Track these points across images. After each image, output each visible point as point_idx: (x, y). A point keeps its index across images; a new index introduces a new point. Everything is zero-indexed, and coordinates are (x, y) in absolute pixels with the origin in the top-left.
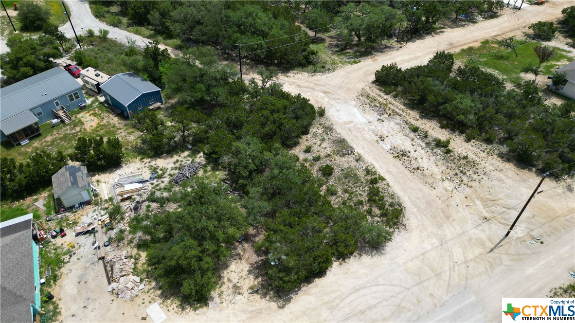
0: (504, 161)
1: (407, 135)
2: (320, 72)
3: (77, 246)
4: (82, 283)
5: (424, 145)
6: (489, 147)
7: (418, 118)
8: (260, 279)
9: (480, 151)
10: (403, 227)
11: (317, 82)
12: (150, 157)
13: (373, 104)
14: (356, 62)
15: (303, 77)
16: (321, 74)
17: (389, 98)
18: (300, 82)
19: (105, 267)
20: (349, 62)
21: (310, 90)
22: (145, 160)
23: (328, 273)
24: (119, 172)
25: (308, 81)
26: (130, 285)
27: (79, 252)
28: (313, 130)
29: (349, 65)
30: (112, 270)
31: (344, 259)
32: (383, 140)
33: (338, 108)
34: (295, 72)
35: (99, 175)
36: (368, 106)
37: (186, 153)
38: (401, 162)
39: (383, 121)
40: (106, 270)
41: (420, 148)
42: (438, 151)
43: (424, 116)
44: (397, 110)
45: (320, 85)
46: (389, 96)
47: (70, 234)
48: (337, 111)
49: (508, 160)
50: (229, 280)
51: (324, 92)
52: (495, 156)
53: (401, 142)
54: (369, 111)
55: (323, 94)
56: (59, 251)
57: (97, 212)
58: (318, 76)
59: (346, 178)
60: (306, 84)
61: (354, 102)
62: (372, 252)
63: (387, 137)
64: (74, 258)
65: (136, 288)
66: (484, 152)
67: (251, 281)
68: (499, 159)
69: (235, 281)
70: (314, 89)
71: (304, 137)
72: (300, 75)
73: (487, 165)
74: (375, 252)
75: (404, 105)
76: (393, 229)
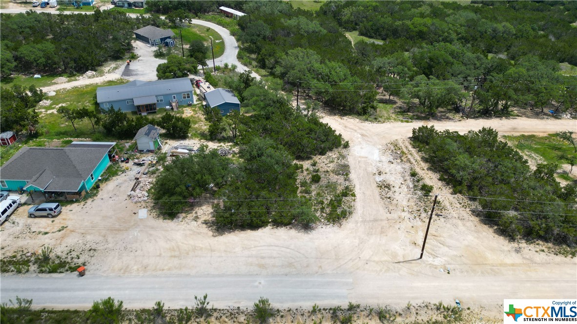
0: (473, 215)
1: (403, 177)
2: (370, 121)
3: (129, 170)
4: (118, 187)
5: (411, 186)
6: (469, 202)
7: (425, 168)
8: (214, 218)
9: (457, 203)
10: (339, 225)
11: (362, 127)
12: (206, 140)
13: (394, 151)
14: (407, 122)
15: (353, 122)
16: (370, 122)
17: (413, 151)
18: (348, 125)
19: (136, 183)
20: (402, 120)
21: (352, 130)
22: (202, 140)
23: (260, 230)
24: (182, 142)
25: (355, 125)
26: (140, 195)
27: (128, 173)
28: (329, 154)
29: (400, 122)
30: (138, 185)
31: (277, 227)
32: (380, 175)
33: (362, 147)
34: (350, 117)
35: (170, 140)
36: (390, 151)
37: (231, 144)
38: (381, 191)
39: (392, 163)
40: (135, 185)
41: (406, 187)
42: (419, 193)
43: (432, 169)
44: (412, 160)
45: (363, 130)
46: (415, 149)
47: (131, 163)
48: (362, 148)
49: (478, 215)
50: (196, 213)
51: (362, 135)
52: (468, 210)
53: (394, 179)
54: (387, 155)
55: (360, 136)
56: (119, 169)
57: (153, 158)
58: (366, 124)
59: (326, 187)
60: (352, 127)
61: (381, 146)
62: (301, 229)
63: (386, 173)
64: (124, 174)
65: (142, 198)
66: (460, 204)
67: (209, 218)
68: (470, 213)
69: (199, 214)
70: (356, 131)
71: (320, 157)
72: (352, 120)
73: (454, 213)
74: (303, 230)
75: (421, 158)
76: (329, 223)
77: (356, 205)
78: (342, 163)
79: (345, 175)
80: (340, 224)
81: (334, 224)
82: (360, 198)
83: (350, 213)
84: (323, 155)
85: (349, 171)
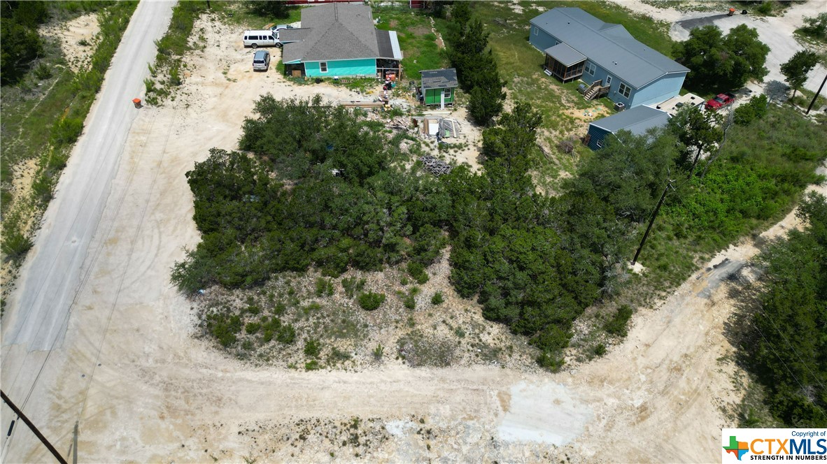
3: (367, 95)
12: (485, 147)
15: (717, 388)
18: (693, 374)
21: (660, 384)
22: (480, 143)
24: (467, 123)
27: (359, 96)
28: (496, 329)
32: (418, 432)
45: (678, 412)
51: (642, 409)
55: (635, 403)
56: (367, 87)
60: (684, 386)
61: (587, 453)
63: (428, 447)
64: (354, 93)
70: (662, 393)
71: (476, 310)
72: (727, 385)
76: (204, 317)
77: (273, 368)
78: (457, 352)
79: (400, 354)
80: (201, 336)
81: (200, 326)
82: (303, 379)
83: (241, 357)
84: (484, 315)
85: (419, 365)
